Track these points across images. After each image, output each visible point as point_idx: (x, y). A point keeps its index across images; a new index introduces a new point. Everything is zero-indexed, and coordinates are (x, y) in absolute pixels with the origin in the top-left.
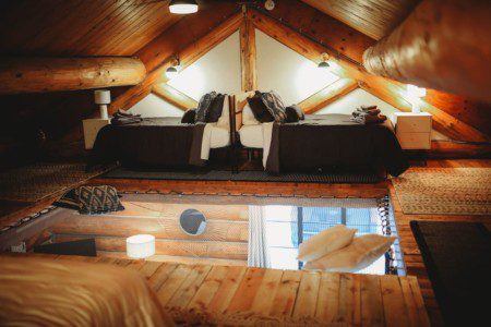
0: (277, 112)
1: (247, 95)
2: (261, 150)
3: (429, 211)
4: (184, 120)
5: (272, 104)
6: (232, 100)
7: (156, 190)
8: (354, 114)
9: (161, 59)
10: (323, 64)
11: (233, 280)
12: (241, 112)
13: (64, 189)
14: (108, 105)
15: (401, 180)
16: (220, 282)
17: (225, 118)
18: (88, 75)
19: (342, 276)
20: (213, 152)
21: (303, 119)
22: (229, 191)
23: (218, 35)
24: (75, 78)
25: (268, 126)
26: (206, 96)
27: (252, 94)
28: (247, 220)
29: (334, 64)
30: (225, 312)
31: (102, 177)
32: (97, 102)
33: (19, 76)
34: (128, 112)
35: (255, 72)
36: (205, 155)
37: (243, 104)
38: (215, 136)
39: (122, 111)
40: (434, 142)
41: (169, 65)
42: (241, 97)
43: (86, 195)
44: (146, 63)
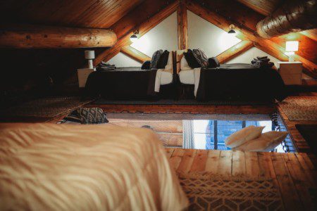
0: (203, 62)
1: (183, 51)
2: (193, 86)
3: (306, 119)
4: (143, 68)
5: (199, 57)
6: (174, 54)
7: (126, 111)
8: (252, 62)
9: (127, 31)
10: (232, 31)
11: (190, 156)
12: (179, 62)
13: (69, 111)
14: (93, 60)
15: (284, 103)
16: (182, 157)
17: (169, 66)
18: (84, 39)
19: (258, 153)
20: (162, 87)
21: (219, 66)
22: (174, 111)
23: (163, 14)
24: (77, 40)
25: (198, 71)
26: (157, 52)
27: (186, 51)
28: (182, 132)
29: (238, 32)
30: (189, 172)
31: (92, 103)
32: (86, 58)
33: (46, 36)
34: (107, 63)
35: (186, 38)
36: (157, 89)
37: (181, 57)
38: (163, 77)
39: (103, 62)
40: (304, 80)
41: (132, 34)
42: (180, 52)
43: (84, 113)
44: (117, 33)
